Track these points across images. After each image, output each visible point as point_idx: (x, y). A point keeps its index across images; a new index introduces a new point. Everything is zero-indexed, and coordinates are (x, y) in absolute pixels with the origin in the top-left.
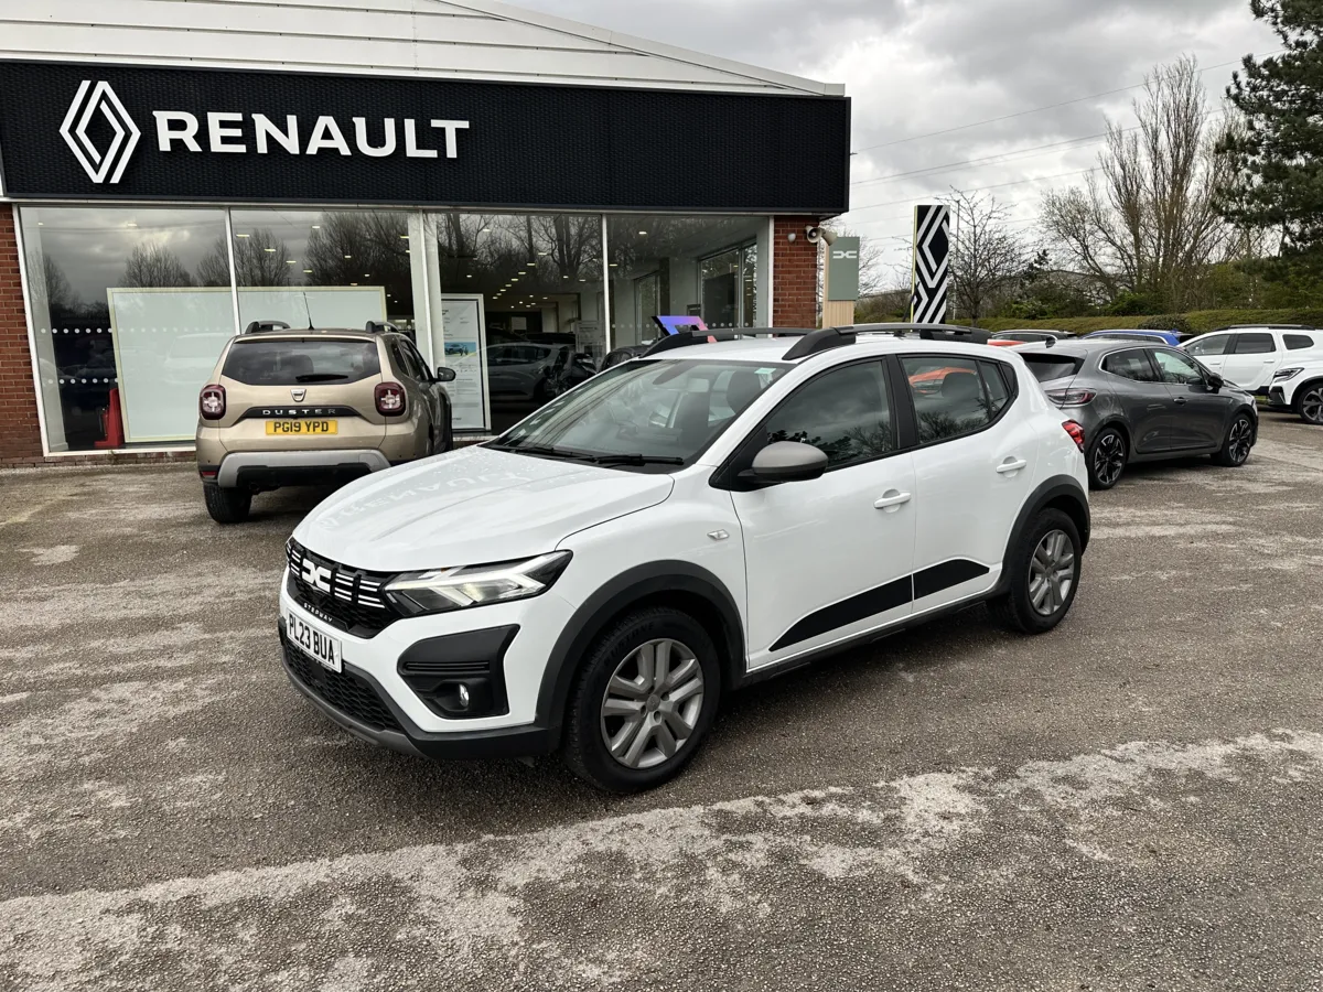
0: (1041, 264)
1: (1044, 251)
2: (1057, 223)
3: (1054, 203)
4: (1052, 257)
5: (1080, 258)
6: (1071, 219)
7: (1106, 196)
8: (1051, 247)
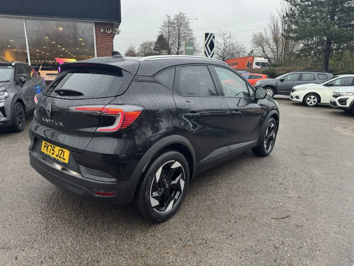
0: (251, 54)
1: (252, 50)
2: (256, 42)
3: (255, 37)
4: (255, 52)
5: (262, 52)
6: (260, 41)
7: (269, 36)
8: (254, 49)
